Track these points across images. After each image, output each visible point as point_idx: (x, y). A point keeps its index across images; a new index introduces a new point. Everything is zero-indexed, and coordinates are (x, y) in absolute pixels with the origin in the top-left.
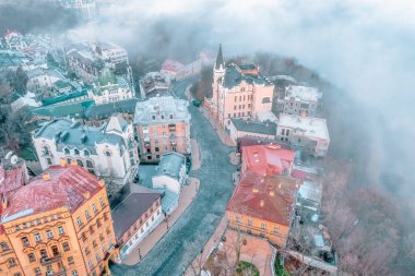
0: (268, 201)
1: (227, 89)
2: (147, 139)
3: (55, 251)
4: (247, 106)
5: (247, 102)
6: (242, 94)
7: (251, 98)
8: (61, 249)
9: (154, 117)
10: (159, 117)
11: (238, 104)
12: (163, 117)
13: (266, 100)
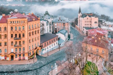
0: (98, 41)
1: (82, 18)
2: (56, 28)
3: (20, 36)
4: (89, 25)
5: (89, 23)
6: (88, 20)
7: (91, 22)
8: (22, 36)
9: (58, 20)
10: (60, 21)
11: (86, 23)
12: (61, 21)
13: (96, 22)
